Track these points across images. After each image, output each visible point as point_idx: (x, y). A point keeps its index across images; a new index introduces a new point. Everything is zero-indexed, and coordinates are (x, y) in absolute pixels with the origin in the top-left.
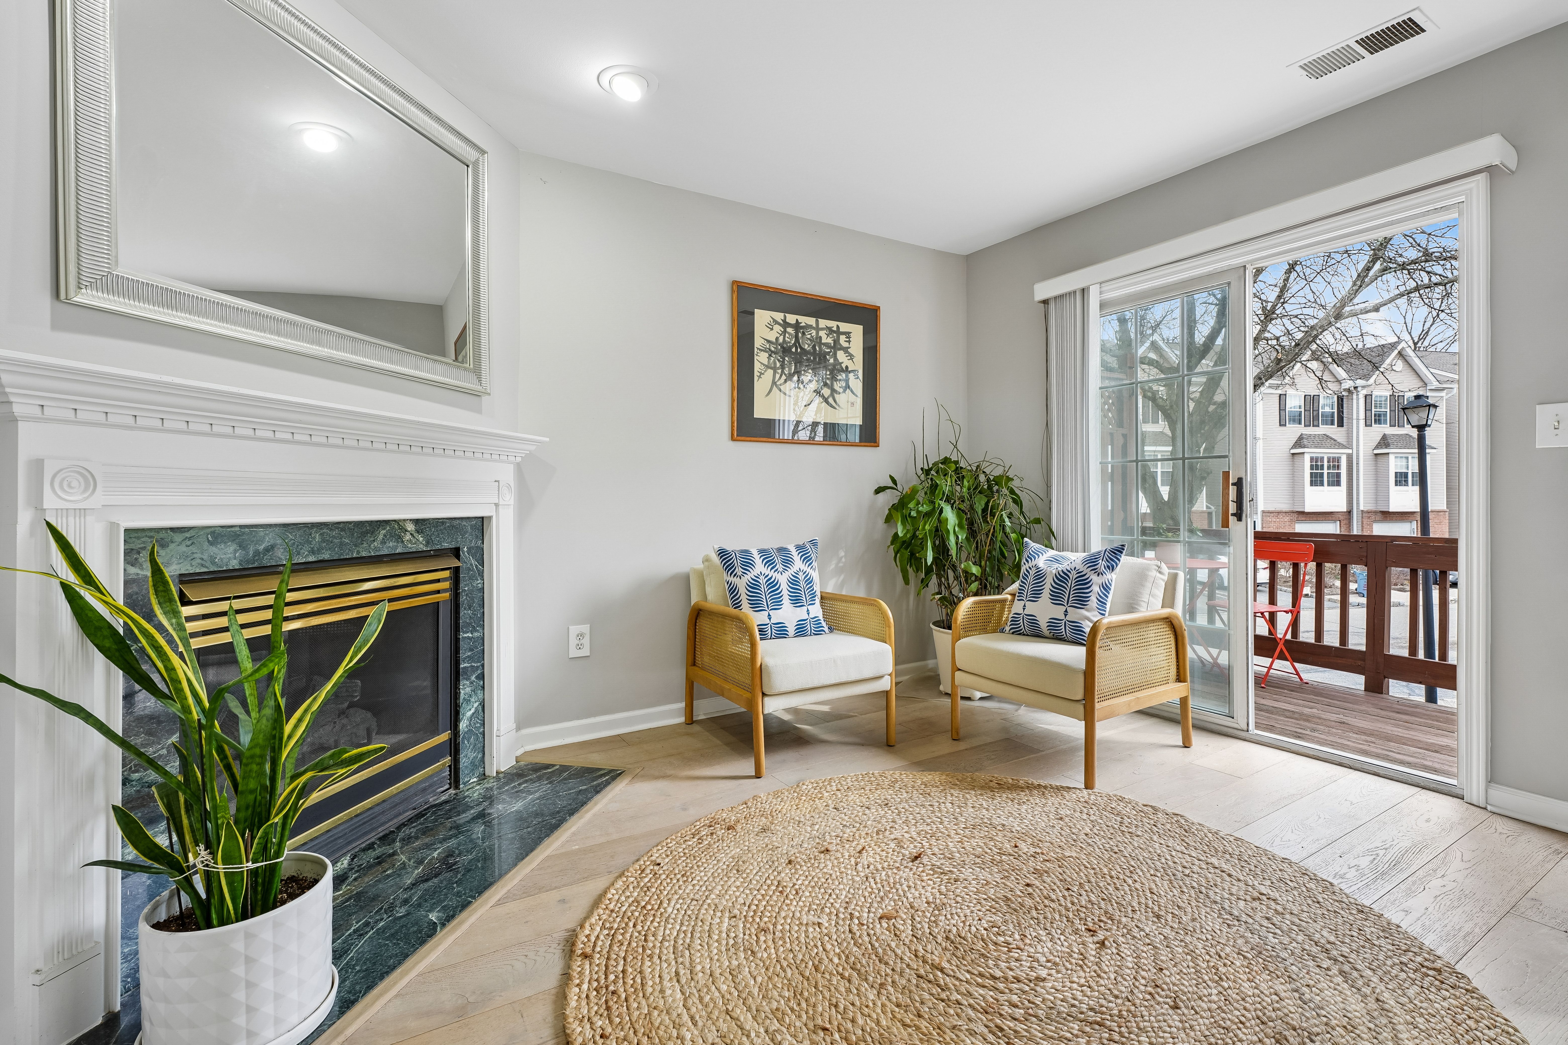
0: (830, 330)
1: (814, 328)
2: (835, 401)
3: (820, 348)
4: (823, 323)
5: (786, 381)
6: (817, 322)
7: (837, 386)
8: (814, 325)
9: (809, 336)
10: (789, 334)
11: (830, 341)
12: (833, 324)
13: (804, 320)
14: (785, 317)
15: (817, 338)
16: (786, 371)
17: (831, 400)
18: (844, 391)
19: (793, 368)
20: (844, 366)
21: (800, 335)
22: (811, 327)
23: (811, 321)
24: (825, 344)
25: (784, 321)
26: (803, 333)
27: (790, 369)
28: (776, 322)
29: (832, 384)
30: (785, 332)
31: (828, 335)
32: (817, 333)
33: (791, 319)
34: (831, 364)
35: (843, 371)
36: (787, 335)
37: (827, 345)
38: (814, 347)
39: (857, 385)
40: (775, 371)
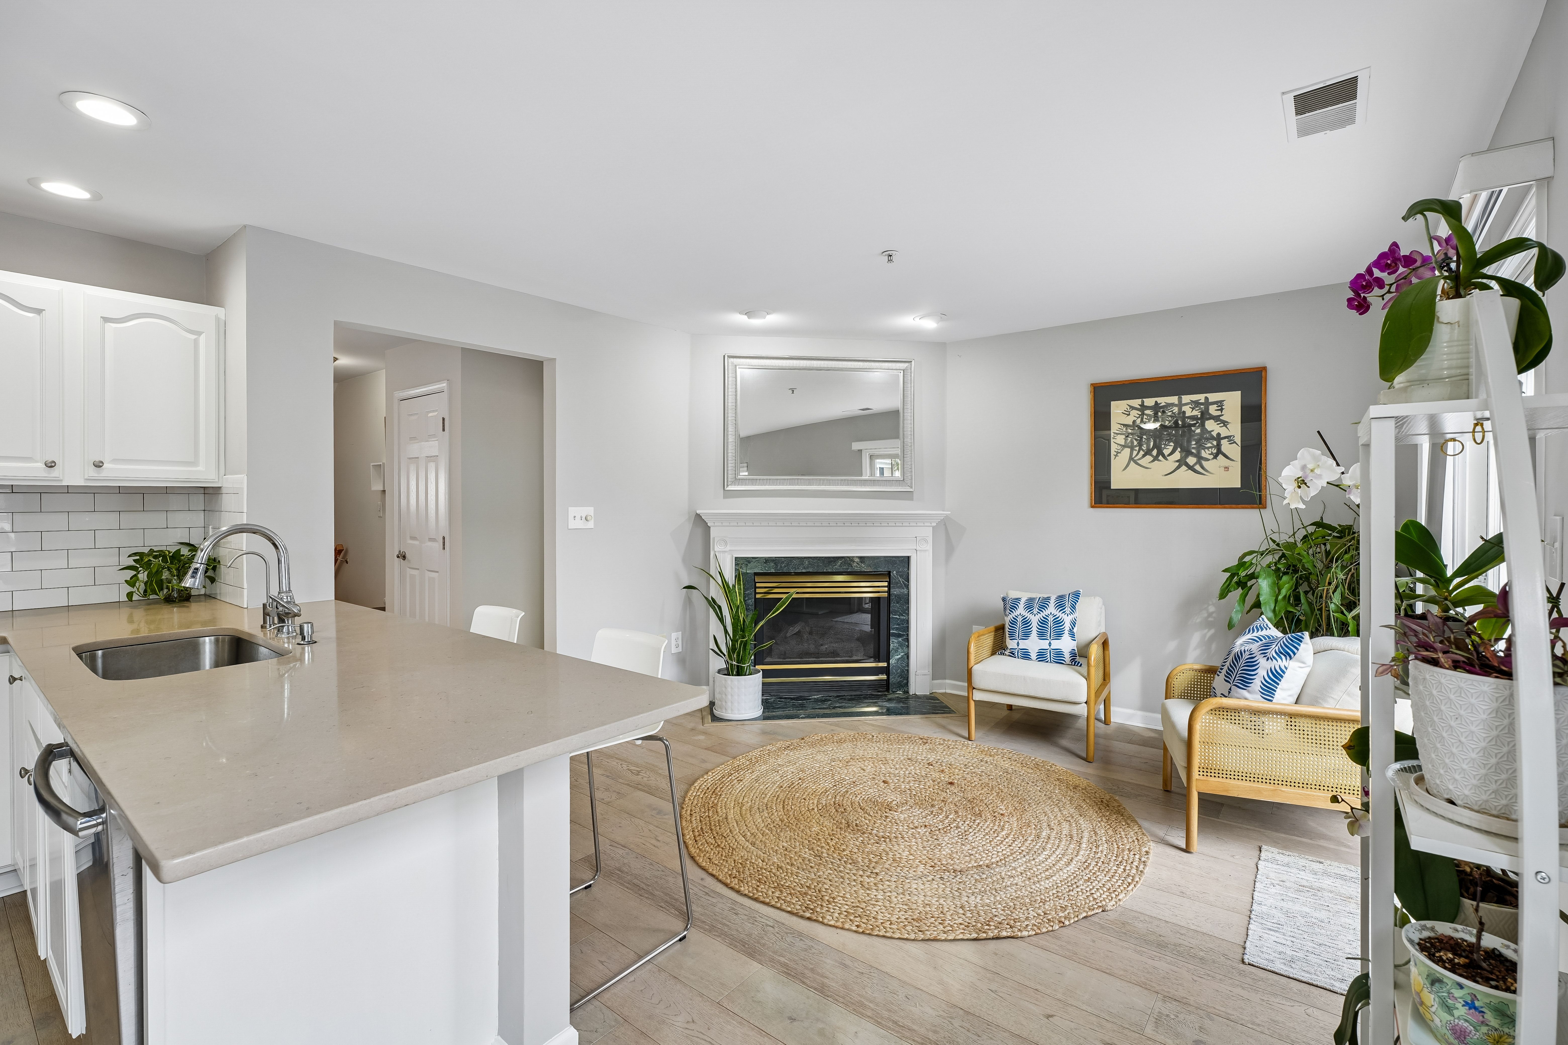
0: (1196, 404)
1: (1176, 405)
2: (1203, 467)
3: (1183, 421)
4: (1186, 399)
5: (1144, 456)
6: (1180, 400)
7: (1204, 454)
8: (1177, 402)
9: (1170, 414)
10: (1147, 415)
11: (1196, 413)
12: (1201, 397)
13: (1163, 401)
14: (1143, 402)
15: (1179, 413)
16: (1144, 447)
17: (1198, 467)
18: (1215, 457)
19: (1152, 444)
20: (1214, 434)
21: (1160, 414)
22: (1173, 405)
23: (1174, 399)
24: (1189, 417)
25: (1142, 405)
26: (1164, 412)
27: (1148, 445)
28: (1133, 408)
29: (1199, 452)
30: (1143, 414)
31: (1193, 409)
32: (1180, 409)
33: (1150, 402)
34: (1198, 434)
35: (1213, 438)
36: (1145, 417)
37: (1193, 418)
38: (1176, 423)
39: (1234, 451)
40: (1132, 448)
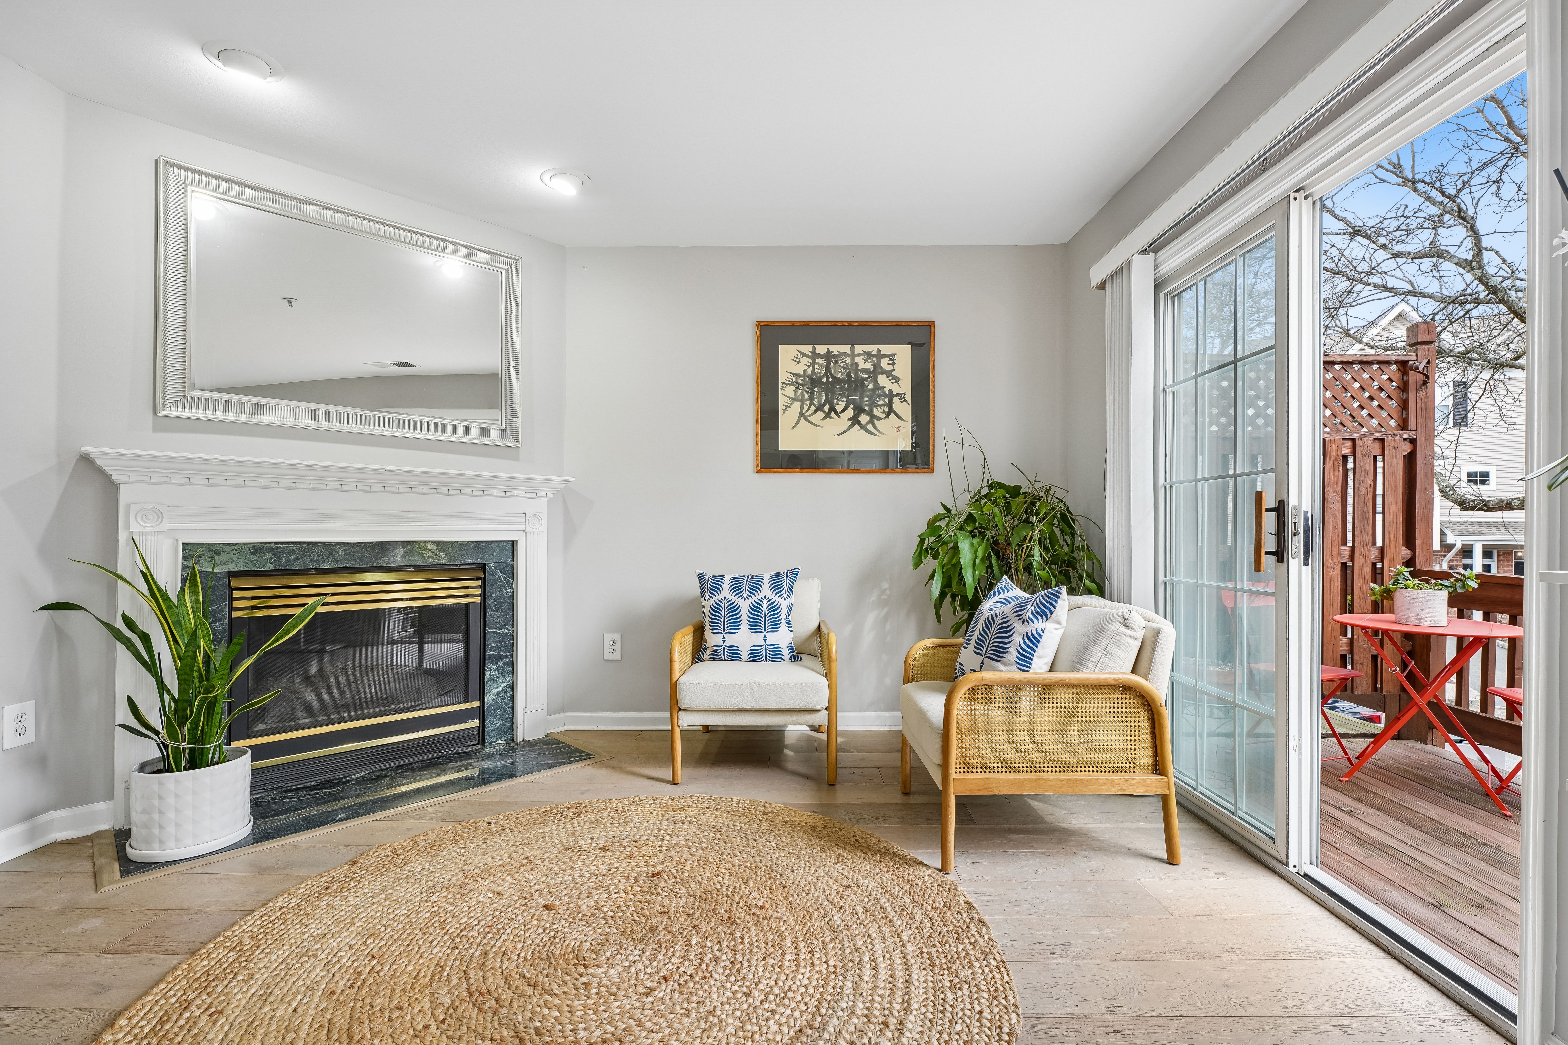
0: (869, 355)
1: (848, 355)
2: (875, 427)
3: (856, 374)
4: (859, 349)
5: (815, 412)
6: (853, 349)
7: (877, 412)
8: (849, 352)
9: (842, 364)
10: (818, 364)
11: (869, 366)
12: (873, 348)
13: (835, 349)
14: (814, 348)
15: (852, 365)
16: (816, 402)
17: (870, 427)
18: (887, 416)
19: (824, 398)
20: (886, 390)
21: (832, 364)
22: (845, 354)
23: (846, 349)
24: (862, 370)
25: (813, 352)
26: (836, 362)
27: (820, 400)
28: (803, 355)
29: (871, 410)
30: (814, 363)
31: (866, 361)
32: (853, 360)
33: (821, 349)
34: (870, 390)
35: (885, 395)
36: (817, 366)
37: (865, 371)
38: (849, 375)
39: (904, 409)
40: (803, 402)
